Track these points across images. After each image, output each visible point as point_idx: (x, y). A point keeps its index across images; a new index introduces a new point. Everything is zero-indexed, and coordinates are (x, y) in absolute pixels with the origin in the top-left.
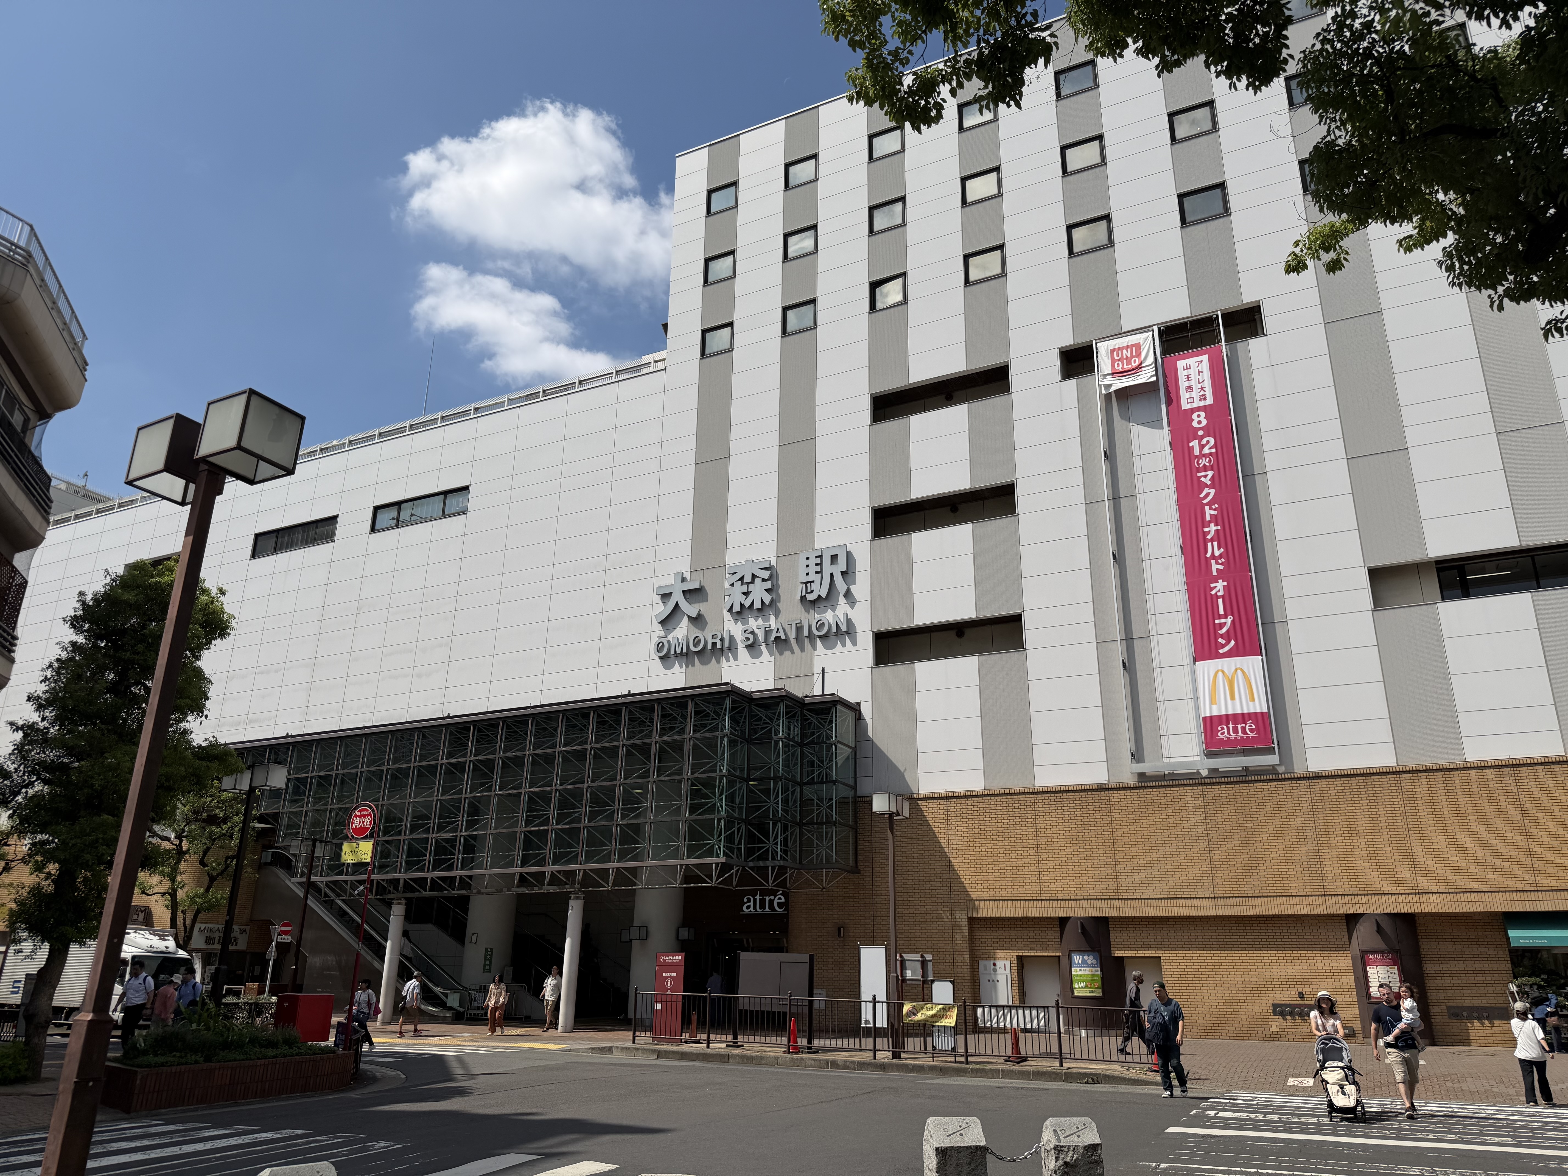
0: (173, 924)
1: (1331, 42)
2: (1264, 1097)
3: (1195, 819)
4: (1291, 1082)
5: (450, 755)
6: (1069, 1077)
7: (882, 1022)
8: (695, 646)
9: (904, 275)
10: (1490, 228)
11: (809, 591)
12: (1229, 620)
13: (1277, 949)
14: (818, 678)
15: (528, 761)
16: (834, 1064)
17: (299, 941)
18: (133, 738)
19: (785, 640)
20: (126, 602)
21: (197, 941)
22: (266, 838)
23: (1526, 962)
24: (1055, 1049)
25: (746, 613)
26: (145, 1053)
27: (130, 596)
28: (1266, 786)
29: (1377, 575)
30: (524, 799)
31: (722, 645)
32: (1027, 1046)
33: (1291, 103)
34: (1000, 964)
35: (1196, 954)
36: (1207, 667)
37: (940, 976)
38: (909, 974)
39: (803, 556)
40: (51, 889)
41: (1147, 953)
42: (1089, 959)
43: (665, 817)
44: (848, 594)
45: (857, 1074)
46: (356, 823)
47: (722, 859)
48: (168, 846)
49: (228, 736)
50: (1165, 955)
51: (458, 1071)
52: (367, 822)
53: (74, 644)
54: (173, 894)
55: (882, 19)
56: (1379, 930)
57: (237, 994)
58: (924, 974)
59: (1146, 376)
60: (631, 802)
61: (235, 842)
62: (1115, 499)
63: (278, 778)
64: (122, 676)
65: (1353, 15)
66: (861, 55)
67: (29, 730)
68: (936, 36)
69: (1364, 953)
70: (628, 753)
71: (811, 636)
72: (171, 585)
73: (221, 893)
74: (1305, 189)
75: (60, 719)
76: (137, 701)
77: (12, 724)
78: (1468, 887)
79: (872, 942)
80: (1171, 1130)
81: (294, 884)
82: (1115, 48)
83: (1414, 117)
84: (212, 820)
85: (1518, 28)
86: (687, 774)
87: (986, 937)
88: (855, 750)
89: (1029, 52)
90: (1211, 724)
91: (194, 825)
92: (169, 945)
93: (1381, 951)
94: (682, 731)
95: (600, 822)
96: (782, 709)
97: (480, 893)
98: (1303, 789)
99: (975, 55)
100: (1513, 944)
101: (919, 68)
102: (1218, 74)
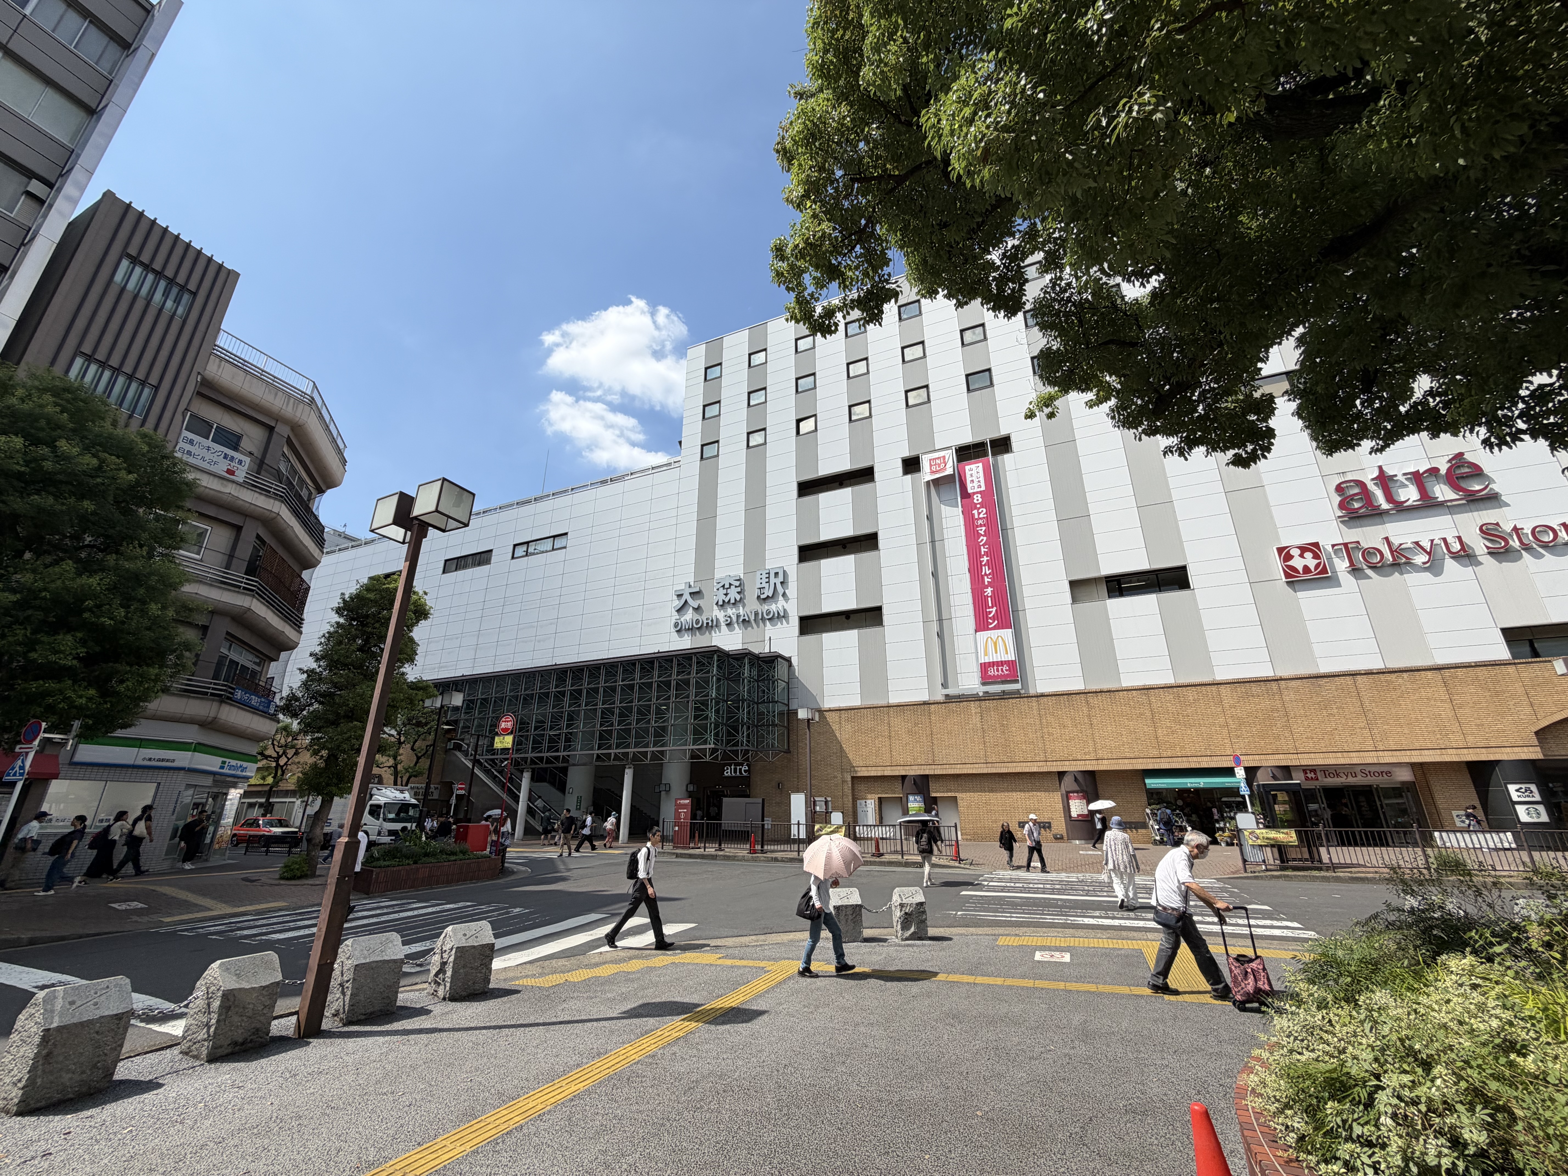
0: (395, 783)
1: (1049, 293)
3: (976, 720)
5: (557, 687)
6: (907, 864)
7: (803, 835)
8: (696, 624)
9: (815, 415)
10: (1134, 396)
11: (762, 593)
12: (994, 609)
14: (767, 642)
15: (601, 690)
16: (776, 860)
17: (469, 793)
18: (373, 677)
19: (748, 621)
20: (369, 599)
22: (450, 734)
23: (1155, 797)
24: (899, 849)
25: (726, 606)
26: (378, 859)
27: (371, 596)
28: (1014, 700)
29: (1074, 585)
30: (599, 712)
31: (712, 624)
32: (883, 847)
33: (1026, 325)
34: (869, 802)
35: (976, 794)
36: (983, 635)
37: (835, 809)
38: (818, 808)
39: (759, 573)
40: (323, 765)
41: (949, 794)
42: (918, 798)
43: (680, 722)
44: (784, 595)
47: (712, 746)
48: (393, 739)
49: (430, 676)
50: (959, 795)
52: (509, 725)
53: (338, 623)
54: (395, 767)
55: (804, 275)
56: (1076, 780)
58: (827, 808)
60: (660, 714)
61: (432, 737)
62: (933, 542)
63: (457, 699)
64: (366, 641)
65: (1061, 279)
66: (793, 295)
67: (310, 673)
68: (835, 285)
69: (1068, 793)
70: (658, 686)
71: (763, 619)
72: (396, 589)
73: (424, 766)
74: (1034, 373)
75: (329, 666)
76: (374, 656)
77: (300, 669)
78: (1124, 756)
79: (798, 791)
80: (964, 893)
81: (466, 761)
82: (932, 293)
83: (1094, 335)
84: (419, 724)
85: (1149, 288)
86: (692, 697)
87: (862, 787)
88: (788, 683)
89: (886, 295)
90: (985, 667)
91: (408, 727)
92: (407, 796)
93: (1077, 792)
94: (689, 673)
95: (642, 725)
96: (746, 661)
97: (574, 765)
98: (1034, 703)
99: (856, 297)
100: (1148, 787)
101: (825, 303)
102: (988, 309)
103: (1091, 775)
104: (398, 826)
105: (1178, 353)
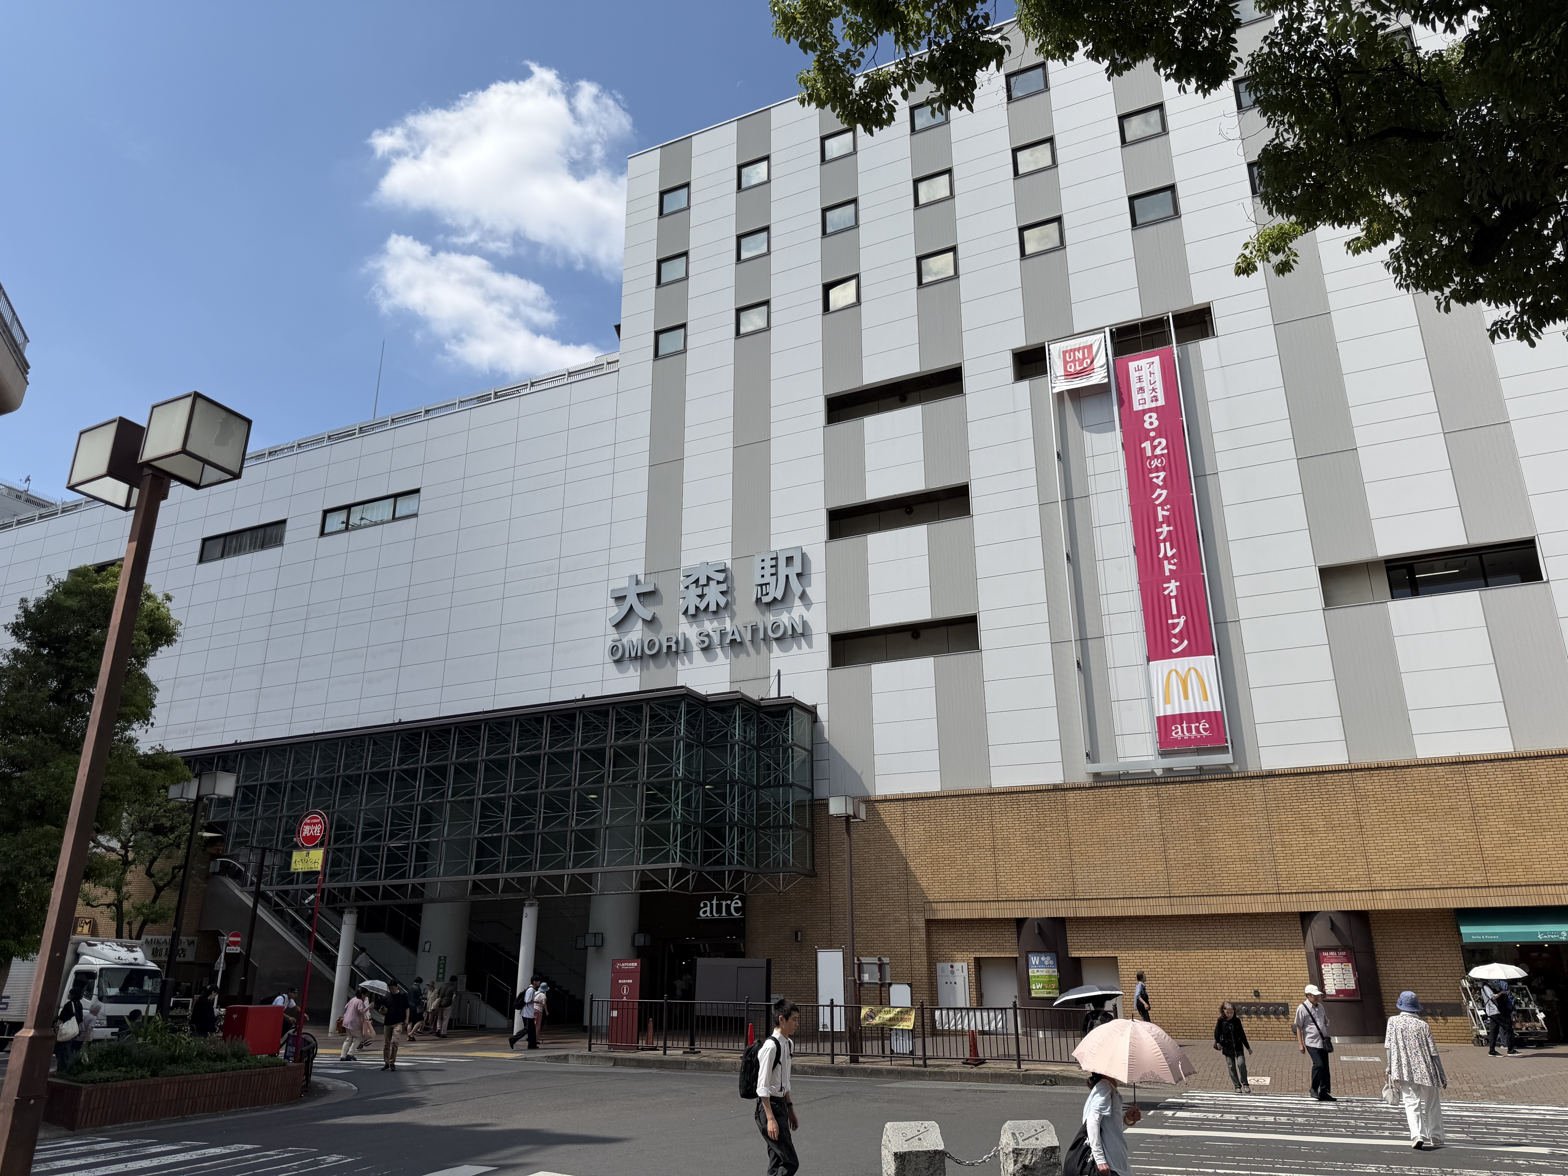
1: (1278, 45)
2: (1221, 1096)
3: (1150, 818)
5: (402, 761)
6: (1027, 1079)
7: (839, 1026)
8: (650, 649)
9: (857, 276)
10: (1437, 230)
11: (764, 593)
12: (1182, 620)
13: (1232, 947)
14: (774, 680)
15: (481, 767)
17: (248, 952)
18: (76, 747)
19: (741, 643)
20: (68, 608)
22: (214, 847)
24: (1013, 1051)
25: (702, 616)
26: (90, 1068)
27: (72, 603)
28: (1220, 785)
29: (1326, 573)
30: (477, 806)
31: (677, 648)
32: (985, 1048)
33: (1240, 106)
34: (958, 965)
35: (1152, 954)
36: (1160, 667)
37: (897, 978)
38: (866, 977)
39: (758, 558)
41: (1103, 953)
42: (1047, 960)
43: (620, 822)
44: (803, 596)
46: (307, 831)
47: (678, 864)
48: (114, 857)
49: (177, 743)
50: (1122, 955)
51: (413, 1082)
52: (317, 830)
53: (15, 652)
54: (118, 905)
55: (833, 21)
56: (1333, 927)
58: (882, 977)
59: (1098, 377)
60: (586, 808)
61: (182, 852)
62: (1068, 500)
63: (226, 786)
64: (65, 684)
65: (1301, 19)
66: (812, 56)
68: (887, 38)
69: (1319, 950)
70: (583, 758)
71: (766, 639)
72: (114, 591)
73: (168, 904)
74: (1254, 192)
76: (80, 709)
78: (1420, 884)
79: (830, 945)
81: (243, 894)
82: (1065, 50)
83: (1360, 120)
84: (159, 830)
85: (1462, 32)
86: (643, 777)
87: (944, 939)
88: (811, 752)
89: (980, 55)
90: (1165, 724)
91: (140, 834)
92: (139, 957)
93: (1336, 949)
94: (637, 735)
95: (554, 827)
96: (737, 712)
97: (432, 901)
98: (1256, 789)
99: (926, 57)
100: (1466, 940)
101: (870, 70)
102: (1167, 77)
103: (1361, 918)
104: (124, 1010)
105: (1515, 150)
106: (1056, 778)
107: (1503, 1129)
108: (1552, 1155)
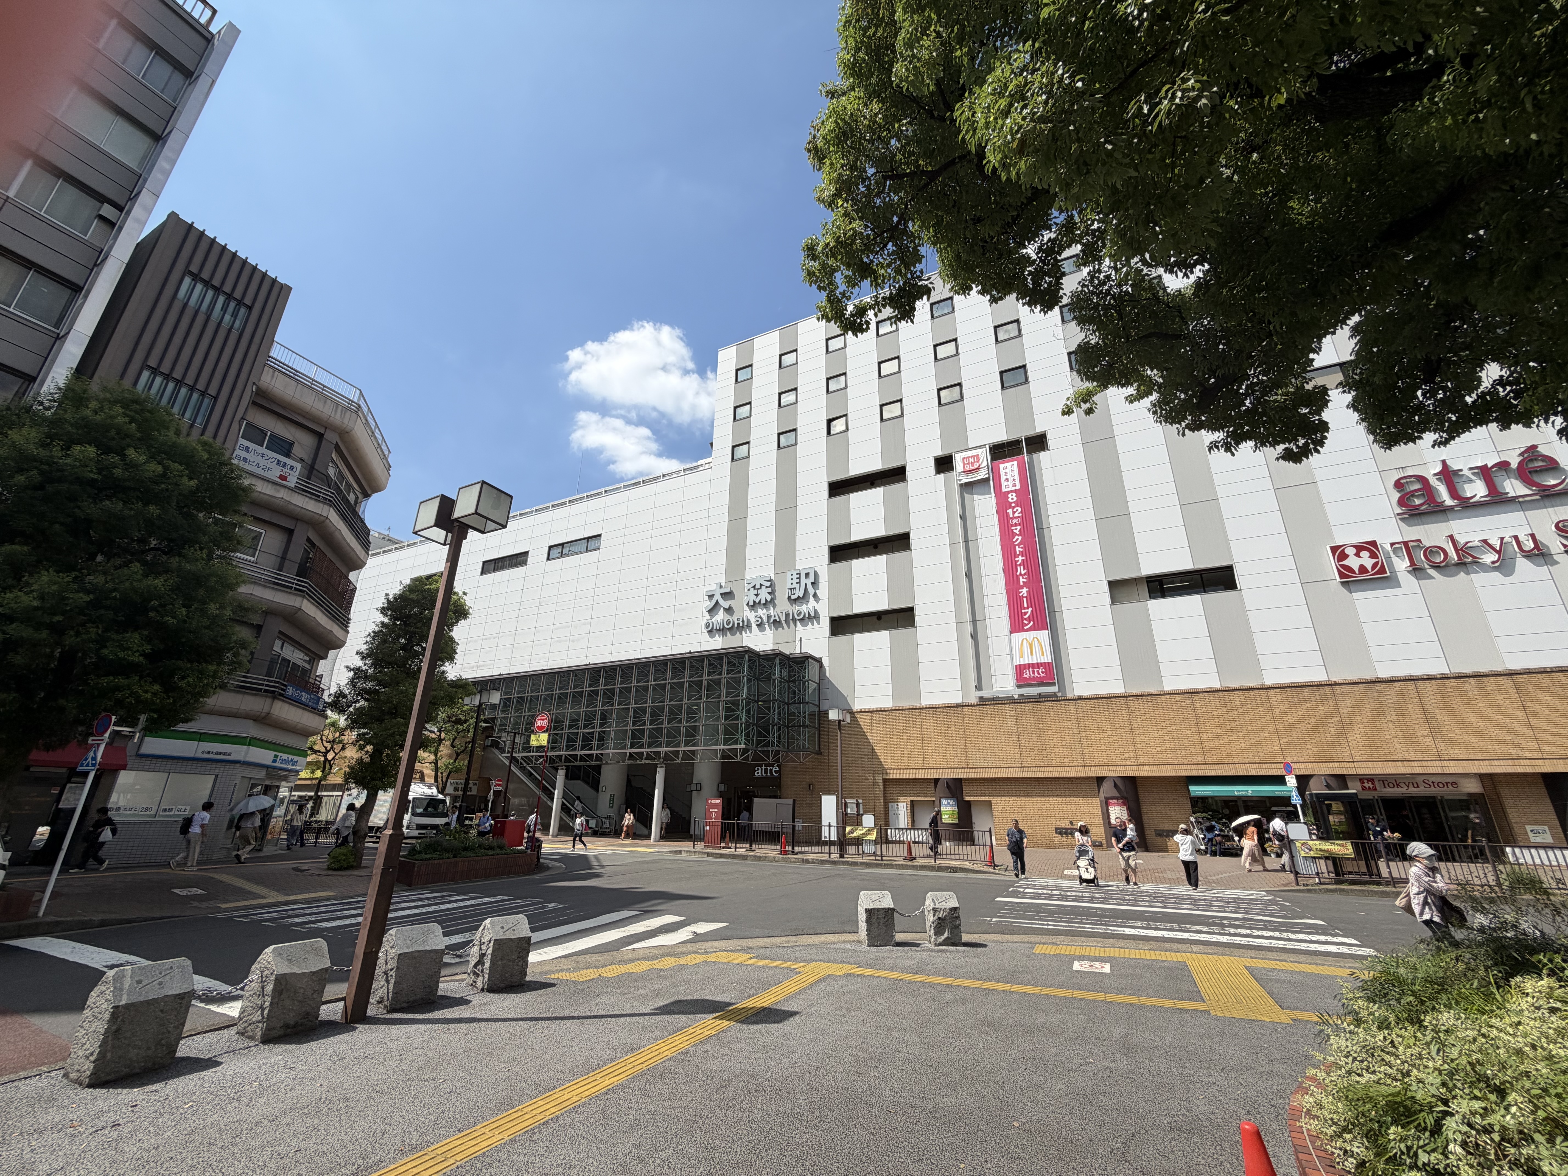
0: (436, 780)
1: (1087, 286)
2: (1051, 882)
3: (1011, 722)
4: (1067, 872)
5: (590, 686)
6: (940, 869)
7: (834, 837)
8: (727, 625)
9: (846, 415)
10: (1177, 390)
11: (793, 593)
12: (1030, 610)
13: (1057, 796)
14: (798, 643)
15: (633, 690)
16: (807, 861)
17: (506, 790)
18: (415, 675)
19: (779, 622)
20: (412, 599)
21: (449, 789)
22: (488, 732)
23: (1200, 804)
25: (757, 606)
26: (420, 852)
27: (413, 596)
28: (1050, 704)
29: (1113, 585)
30: (631, 711)
31: (743, 624)
32: (916, 851)
33: (1063, 321)
34: (900, 804)
35: (1012, 799)
36: (1018, 637)
37: (866, 812)
38: (849, 811)
39: (789, 573)
40: (368, 760)
41: (983, 799)
42: (951, 802)
43: (710, 722)
44: (815, 595)
45: (820, 866)
46: (539, 723)
47: (743, 746)
48: (434, 736)
49: (469, 674)
50: (994, 800)
51: (595, 863)
52: (545, 723)
53: (382, 623)
54: (436, 763)
55: (836, 274)
56: (1116, 786)
57: (471, 819)
58: (858, 811)
59: (982, 475)
60: (692, 714)
61: (471, 734)
62: (966, 541)
63: (495, 698)
64: (409, 640)
65: (1099, 271)
66: (824, 294)
67: (357, 671)
68: (866, 283)
69: (1107, 799)
70: (690, 686)
71: (794, 620)
72: (437, 590)
73: (463, 763)
74: (1071, 368)
75: (374, 665)
76: (417, 654)
77: (347, 667)
78: (1165, 762)
79: (829, 792)
80: (998, 899)
81: (504, 758)
82: (965, 289)
83: (1134, 328)
84: (459, 722)
85: (1193, 278)
86: (723, 698)
87: (893, 789)
88: (819, 684)
89: (918, 292)
91: (448, 724)
93: (1117, 798)
94: (720, 674)
95: (674, 724)
96: (777, 661)
97: (607, 763)
98: (1072, 706)
99: (888, 293)
100: (1192, 794)
101: (857, 302)
102: (1024, 304)
103: (1132, 781)
105: (1224, 344)
106: (959, 700)
107: (1215, 903)
108: (1244, 919)
